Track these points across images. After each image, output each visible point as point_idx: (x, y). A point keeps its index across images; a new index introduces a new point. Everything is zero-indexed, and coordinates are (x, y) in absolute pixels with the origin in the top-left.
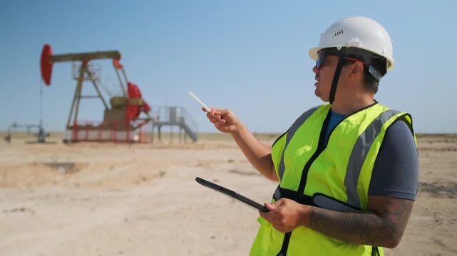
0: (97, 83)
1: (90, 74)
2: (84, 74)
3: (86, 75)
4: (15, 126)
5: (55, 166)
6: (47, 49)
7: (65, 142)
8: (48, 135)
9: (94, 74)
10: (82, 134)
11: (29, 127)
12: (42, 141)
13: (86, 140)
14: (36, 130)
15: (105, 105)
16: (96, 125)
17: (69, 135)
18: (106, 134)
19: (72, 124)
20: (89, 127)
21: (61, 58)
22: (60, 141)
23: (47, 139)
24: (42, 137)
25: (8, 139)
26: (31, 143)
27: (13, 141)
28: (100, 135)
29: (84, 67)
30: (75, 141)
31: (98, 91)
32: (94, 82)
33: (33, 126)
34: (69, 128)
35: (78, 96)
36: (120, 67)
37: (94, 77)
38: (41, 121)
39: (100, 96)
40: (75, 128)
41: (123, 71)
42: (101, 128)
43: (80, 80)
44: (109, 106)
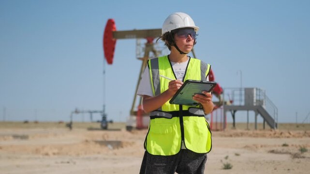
1: (155, 52)
2: (149, 53)
5: (104, 143)
6: (110, 24)
7: (129, 128)
8: (111, 122)
9: (160, 52)
11: (91, 113)
12: (105, 128)
19: (136, 109)
21: (125, 35)
23: (110, 127)
25: (70, 126)
29: (149, 46)
33: (96, 112)
34: (133, 113)
43: (146, 59)
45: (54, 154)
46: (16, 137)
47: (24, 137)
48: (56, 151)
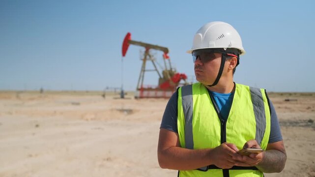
0: (155, 62)
1: (150, 56)
2: (147, 56)
3: (148, 57)
4: (107, 88)
5: (122, 111)
7: (136, 98)
8: (126, 94)
9: (153, 56)
10: (145, 93)
11: (115, 89)
12: (122, 97)
13: (148, 97)
14: (119, 91)
15: (160, 75)
16: (154, 87)
17: (138, 93)
18: (160, 93)
19: (140, 87)
20: (150, 89)
22: (133, 97)
23: (126, 96)
24: (123, 95)
25: (104, 96)
26: (116, 98)
27: (107, 97)
28: (156, 94)
29: (147, 52)
30: (141, 97)
31: (155, 67)
32: (153, 61)
33: (118, 89)
34: (138, 89)
35: (143, 70)
36: (167, 57)
37: (152, 58)
38: (122, 86)
39: (156, 70)
40: (142, 90)
41: (169, 60)
42: (157, 89)
43: (145, 60)
44: (162, 76)
45: (92, 119)
46: (73, 104)
47: (78, 104)
48: (93, 116)
